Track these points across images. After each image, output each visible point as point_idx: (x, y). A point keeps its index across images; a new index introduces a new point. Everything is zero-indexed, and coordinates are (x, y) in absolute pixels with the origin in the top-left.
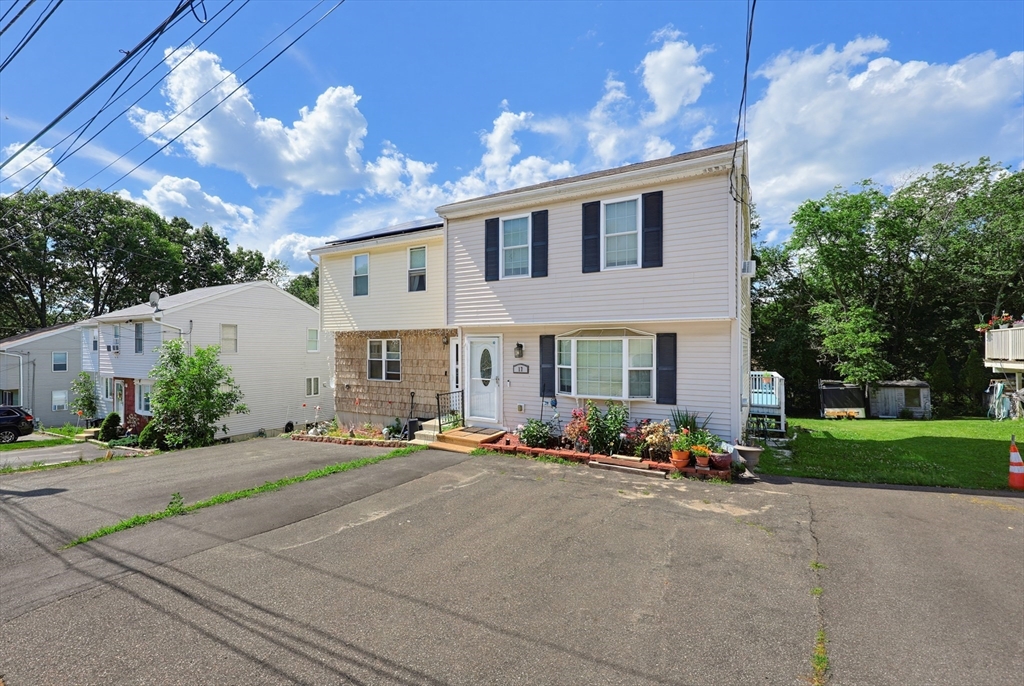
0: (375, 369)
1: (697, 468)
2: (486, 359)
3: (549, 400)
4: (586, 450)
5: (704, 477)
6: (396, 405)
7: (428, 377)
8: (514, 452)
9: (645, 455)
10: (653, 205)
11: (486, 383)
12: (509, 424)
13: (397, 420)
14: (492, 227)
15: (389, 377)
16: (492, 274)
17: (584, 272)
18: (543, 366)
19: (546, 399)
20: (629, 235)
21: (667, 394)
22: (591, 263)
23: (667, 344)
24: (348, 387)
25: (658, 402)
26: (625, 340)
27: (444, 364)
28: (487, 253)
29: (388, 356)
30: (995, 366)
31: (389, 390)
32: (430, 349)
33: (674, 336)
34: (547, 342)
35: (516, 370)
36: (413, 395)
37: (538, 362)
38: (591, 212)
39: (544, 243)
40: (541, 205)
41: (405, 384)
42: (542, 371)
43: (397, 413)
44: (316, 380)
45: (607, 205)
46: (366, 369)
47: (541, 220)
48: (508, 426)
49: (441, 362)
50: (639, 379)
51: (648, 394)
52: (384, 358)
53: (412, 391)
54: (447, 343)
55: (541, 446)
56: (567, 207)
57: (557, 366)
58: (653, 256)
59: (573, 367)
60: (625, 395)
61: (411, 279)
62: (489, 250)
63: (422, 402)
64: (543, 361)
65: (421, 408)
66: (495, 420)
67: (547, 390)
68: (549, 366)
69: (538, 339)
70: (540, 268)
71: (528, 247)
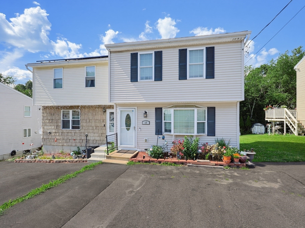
0: (65, 124)
1: (235, 163)
2: (128, 118)
3: (161, 136)
4: (182, 158)
5: (238, 167)
6: (78, 141)
7: (95, 127)
8: (149, 162)
9: (210, 158)
10: (210, 52)
11: (128, 129)
12: (140, 147)
13: (78, 148)
14: (134, 57)
15: (73, 128)
16: (134, 78)
17: (179, 79)
18: (157, 121)
19: (159, 136)
20: (199, 64)
21: (212, 132)
22: (183, 76)
23: (211, 111)
24: (50, 133)
25: (208, 135)
26: (196, 110)
27: (103, 121)
28: (131, 69)
29: (73, 118)
30: (269, 120)
31: (73, 134)
32: (96, 114)
33: (214, 108)
34: (159, 111)
35: (144, 123)
36: (87, 136)
37: (155, 120)
38: (183, 54)
39: (160, 66)
40: (159, 48)
41: (82, 131)
42: (156, 123)
43: (78, 145)
44: (29, 130)
45: (190, 51)
46: (61, 124)
47: (159, 56)
48: (139, 148)
49: (102, 120)
50: (200, 126)
51: (204, 132)
52: (71, 119)
53: (86, 134)
54: (105, 111)
55: (161, 158)
56: (171, 50)
57: (163, 121)
58: (210, 74)
59: (172, 121)
60: (195, 133)
61: (87, 81)
62: (132, 67)
63: (92, 139)
64: (156, 119)
65: (91, 142)
66: (133, 146)
67: (159, 132)
68: (159, 121)
69: (154, 110)
70: (159, 77)
71: (152, 67)
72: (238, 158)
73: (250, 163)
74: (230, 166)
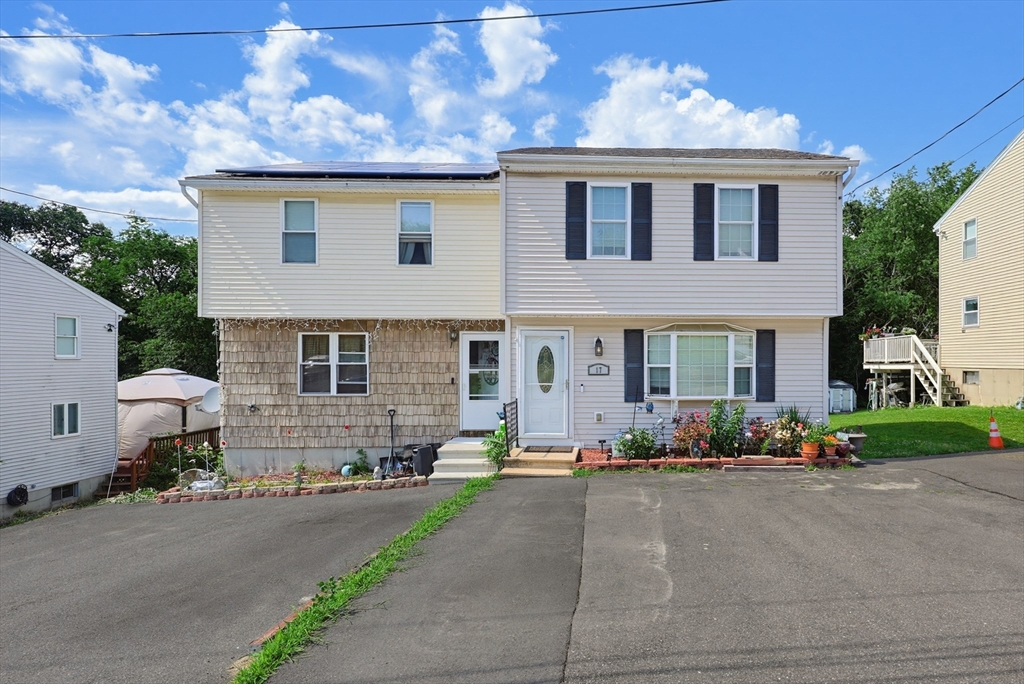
0: (314, 380)
1: (829, 458)
2: (546, 358)
3: (643, 405)
5: (834, 465)
6: (359, 431)
7: (419, 388)
9: (773, 452)
10: (769, 197)
11: (546, 390)
12: (583, 437)
13: (360, 452)
14: (576, 194)
15: (341, 389)
16: (576, 248)
17: (695, 259)
18: (629, 366)
19: (638, 404)
20: (743, 225)
21: (767, 393)
22: (704, 249)
23: (766, 340)
24: (254, 408)
25: (758, 400)
26: (732, 336)
27: (448, 368)
28: (568, 223)
29: (341, 358)
30: (873, 368)
31: (344, 408)
32: (423, 347)
33: (772, 333)
34: (634, 339)
35: (593, 370)
36: (392, 414)
37: (623, 362)
38: (704, 196)
39: (645, 221)
40: (643, 176)
41: (375, 399)
42: (628, 371)
43: (361, 443)
44: (73, 408)
45: (721, 190)
46: (297, 379)
47: (642, 196)
48: (580, 440)
49: (444, 366)
50: (742, 374)
51: (748, 392)
52: (334, 360)
53: (392, 407)
54: (456, 339)
56: (676, 184)
57: (646, 366)
58: (769, 250)
59: (673, 366)
60: (731, 395)
61: (403, 246)
62: (571, 220)
63: (409, 422)
64: (628, 360)
65: (406, 431)
66: (564, 434)
67: (634, 393)
68: (635, 365)
69: (622, 335)
70: (642, 249)
71: (625, 224)
72: (833, 446)
73: (855, 459)
74: (817, 465)
